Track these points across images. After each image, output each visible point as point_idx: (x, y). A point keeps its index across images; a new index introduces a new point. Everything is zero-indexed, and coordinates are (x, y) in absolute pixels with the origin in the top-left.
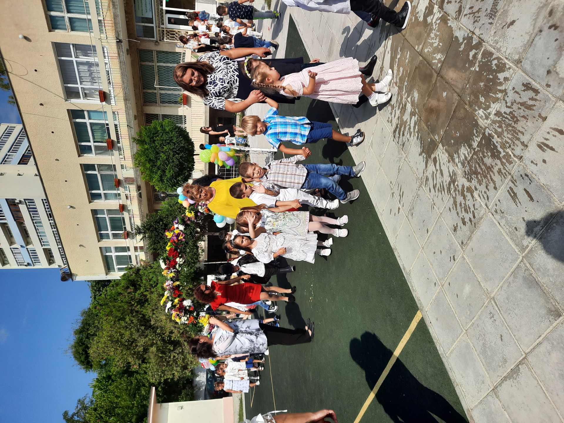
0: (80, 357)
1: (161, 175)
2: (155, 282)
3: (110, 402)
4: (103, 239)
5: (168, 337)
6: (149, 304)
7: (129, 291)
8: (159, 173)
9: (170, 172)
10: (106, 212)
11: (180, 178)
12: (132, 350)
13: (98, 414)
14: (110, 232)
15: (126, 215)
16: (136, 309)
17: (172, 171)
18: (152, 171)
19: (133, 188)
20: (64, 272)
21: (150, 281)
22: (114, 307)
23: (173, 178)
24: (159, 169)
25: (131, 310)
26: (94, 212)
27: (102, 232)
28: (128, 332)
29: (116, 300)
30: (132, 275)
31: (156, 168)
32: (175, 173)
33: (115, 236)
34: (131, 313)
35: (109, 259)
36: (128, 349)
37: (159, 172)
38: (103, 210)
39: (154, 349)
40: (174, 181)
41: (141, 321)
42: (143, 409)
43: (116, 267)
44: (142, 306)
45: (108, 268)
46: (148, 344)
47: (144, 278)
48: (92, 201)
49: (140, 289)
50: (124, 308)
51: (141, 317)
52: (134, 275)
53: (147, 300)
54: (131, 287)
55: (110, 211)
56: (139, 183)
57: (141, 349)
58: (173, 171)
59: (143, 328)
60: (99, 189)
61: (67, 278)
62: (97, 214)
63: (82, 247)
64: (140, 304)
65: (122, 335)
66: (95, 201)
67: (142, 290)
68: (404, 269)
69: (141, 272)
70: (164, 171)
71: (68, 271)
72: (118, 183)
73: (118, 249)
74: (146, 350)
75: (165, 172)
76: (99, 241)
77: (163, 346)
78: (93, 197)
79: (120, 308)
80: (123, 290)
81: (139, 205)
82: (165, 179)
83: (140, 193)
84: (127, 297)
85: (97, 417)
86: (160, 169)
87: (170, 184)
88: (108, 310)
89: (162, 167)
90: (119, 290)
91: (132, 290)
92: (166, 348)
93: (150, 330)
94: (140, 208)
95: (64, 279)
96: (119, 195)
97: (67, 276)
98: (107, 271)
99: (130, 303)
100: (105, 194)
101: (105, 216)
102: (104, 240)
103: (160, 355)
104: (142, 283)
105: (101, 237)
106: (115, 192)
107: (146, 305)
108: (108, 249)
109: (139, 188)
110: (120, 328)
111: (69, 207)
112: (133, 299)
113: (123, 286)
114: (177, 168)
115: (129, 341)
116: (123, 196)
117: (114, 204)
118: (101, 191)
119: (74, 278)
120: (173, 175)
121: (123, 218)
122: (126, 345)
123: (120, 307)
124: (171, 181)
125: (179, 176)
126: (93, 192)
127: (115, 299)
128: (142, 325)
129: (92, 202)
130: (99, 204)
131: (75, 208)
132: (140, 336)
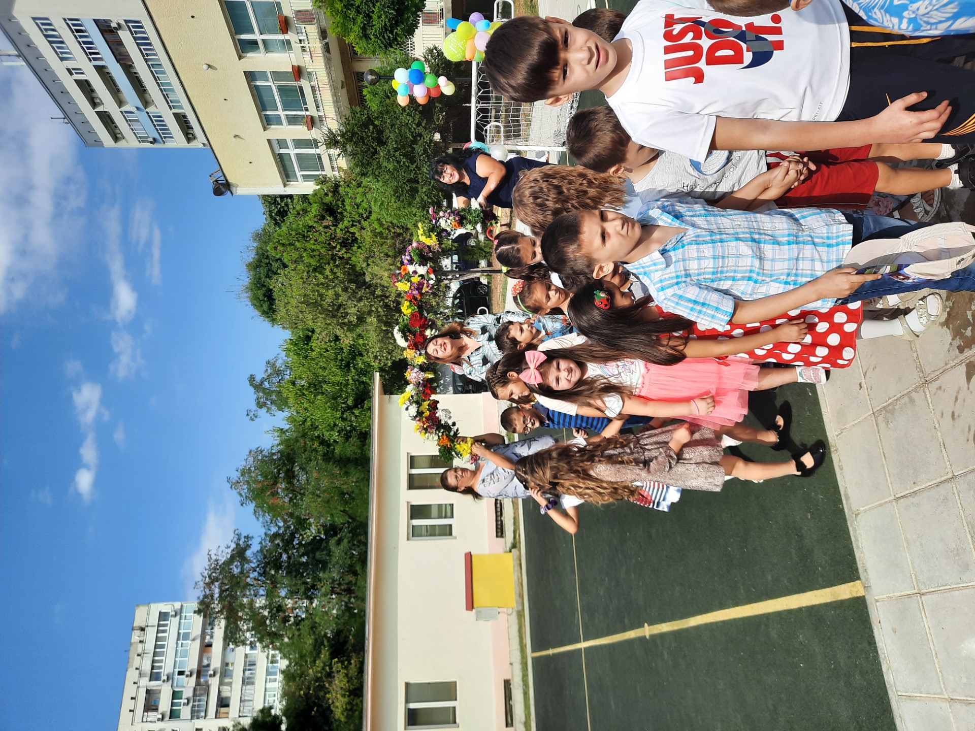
0: (262, 306)
1: (364, 24)
2: (366, 210)
3: (314, 374)
4: (271, 125)
5: (393, 302)
6: (359, 247)
7: (325, 223)
8: (359, 21)
9: (380, 17)
10: (270, 77)
11: (398, 30)
12: (340, 317)
13: (298, 389)
14: (282, 113)
15: (305, 84)
16: (340, 254)
17: (383, 17)
18: (346, 17)
19: (312, 30)
20: (216, 181)
21: (358, 208)
22: (305, 250)
23: (386, 30)
24: (358, 12)
25: (332, 255)
26: (250, 76)
27: (268, 113)
28: (331, 292)
29: (307, 237)
30: (326, 195)
31: (354, 11)
32: (389, 20)
33: (292, 120)
34: (332, 259)
35: (285, 158)
36: (334, 316)
37: (360, 19)
38: (265, 72)
39: (372, 320)
40: (389, 37)
41: (349, 274)
42: (362, 386)
43: (299, 174)
44: (349, 249)
45: (287, 175)
46: (365, 312)
47: (348, 201)
48: (244, 55)
49: (342, 220)
50: (321, 253)
51: (349, 268)
52: (330, 194)
53: (355, 240)
54: (328, 218)
55: (277, 75)
56: (324, 24)
57: (354, 319)
58: (387, 17)
59: (353, 286)
60: (252, 32)
61: (223, 190)
62: (255, 80)
63: (238, 138)
64: (345, 246)
65: (321, 295)
66: (249, 55)
67: (346, 223)
68: (847, 499)
69: (341, 190)
70: (368, 16)
71: (222, 178)
72: (285, 25)
73: (299, 143)
74: (361, 320)
75: (371, 18)
76: (265, 129)
77: (385, 315)
78: (245, 48)
79: (315, 253)
80: (315, 222)
81: (326, 68)
82: (371, 32)
83: (327, 44)
84: (323, 233)
85: (296, 393)
86: (360, 13)
87: (382, 43)
88: (295, 255)
89: (364, 8)
90: (309, 221)
91: (330, 223)
92: (392, 318)
93: (365, 289)
94: (329, 74)
95: (218, 192)
96: (288, 42)
97: (222, 187)
98: (285, 179)
99: (329, 244)
100: (264, 41)
101: (270, 83)
102: (272, 127)
103: (384, 328)
104: (346, 210)
105: (267, 122)
106: (281, 37)
107: (355, 248)
108: (282, 143)
109: (323, 34)
110: (318, 285)
111: (205, 67)
112: (334, 238)
113: (315, 217)
114: (394, 9)
115: (334, 305)
116: (296, 46)
117: (282, 61)
118: (257, 36)
119: (234, 190)
120: (386, 25)
121: (301, 88)
122: (330, 311)
123: (313, 250)
124: (383, 37)
125: (397, 25)
126: (244, 37)
127: (304, 236)
128: (351, 281)
129: (244, 57)
130: (257, 61)
131: (215, 69)
132: (349, 298)
